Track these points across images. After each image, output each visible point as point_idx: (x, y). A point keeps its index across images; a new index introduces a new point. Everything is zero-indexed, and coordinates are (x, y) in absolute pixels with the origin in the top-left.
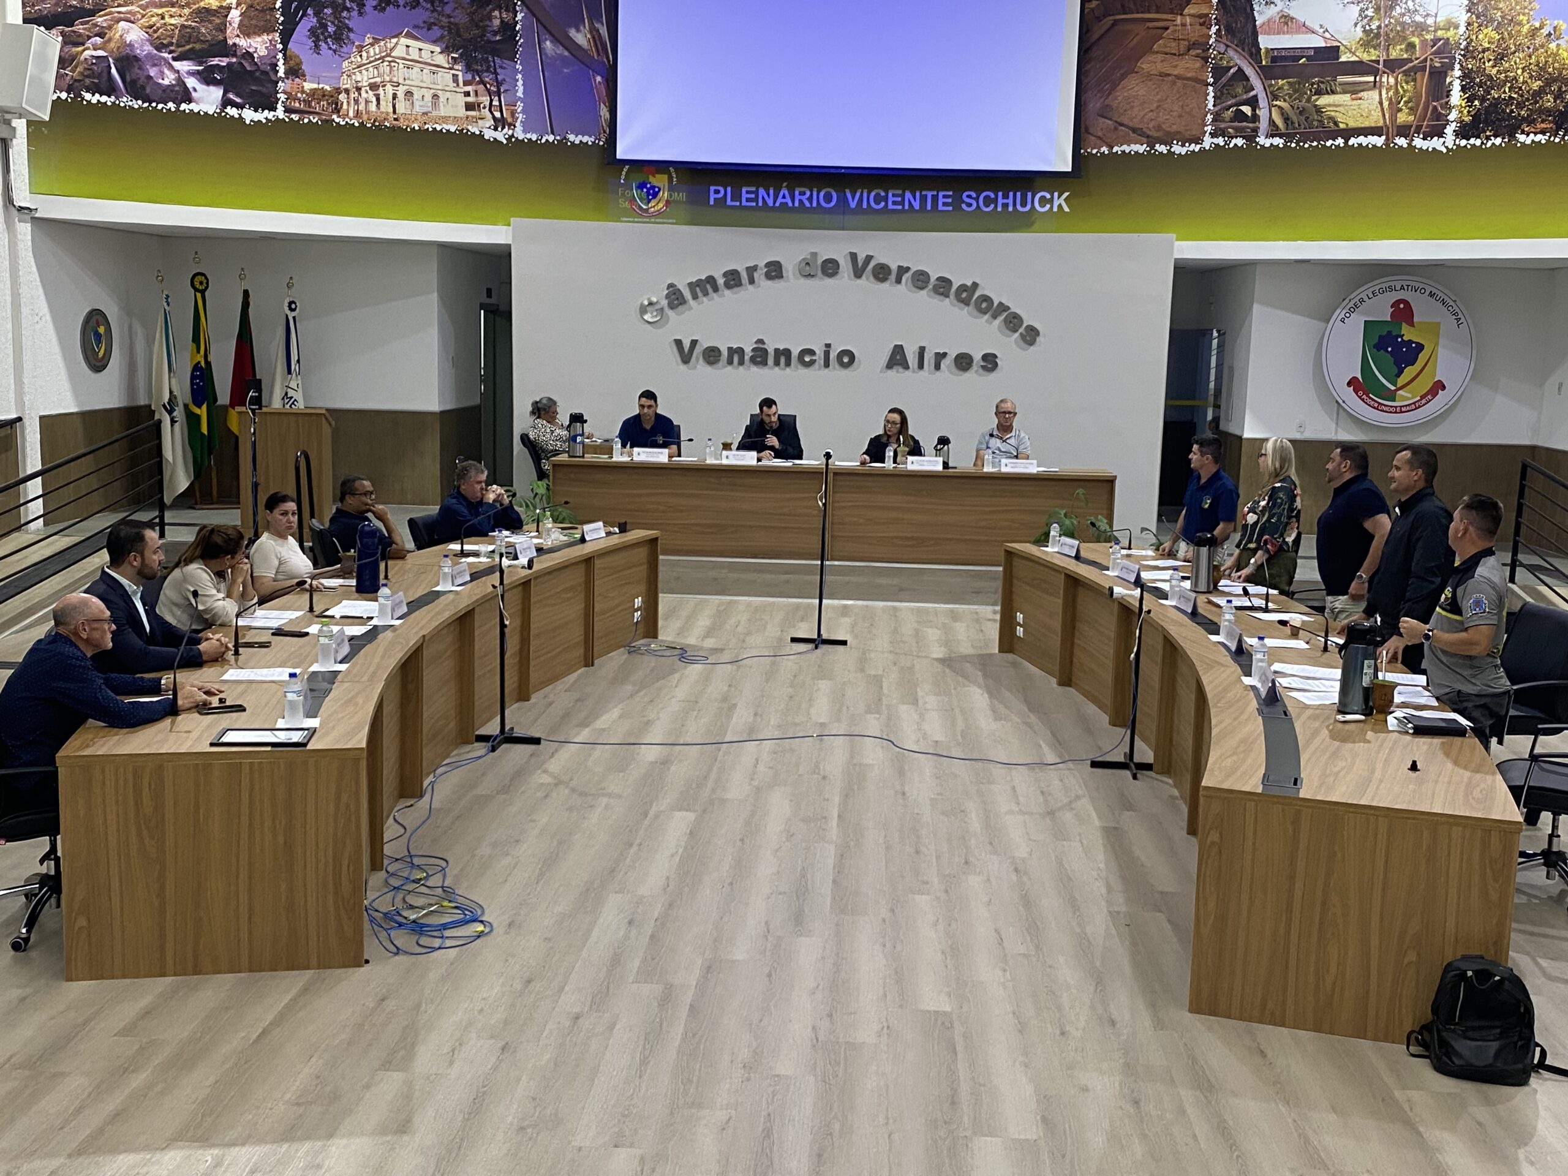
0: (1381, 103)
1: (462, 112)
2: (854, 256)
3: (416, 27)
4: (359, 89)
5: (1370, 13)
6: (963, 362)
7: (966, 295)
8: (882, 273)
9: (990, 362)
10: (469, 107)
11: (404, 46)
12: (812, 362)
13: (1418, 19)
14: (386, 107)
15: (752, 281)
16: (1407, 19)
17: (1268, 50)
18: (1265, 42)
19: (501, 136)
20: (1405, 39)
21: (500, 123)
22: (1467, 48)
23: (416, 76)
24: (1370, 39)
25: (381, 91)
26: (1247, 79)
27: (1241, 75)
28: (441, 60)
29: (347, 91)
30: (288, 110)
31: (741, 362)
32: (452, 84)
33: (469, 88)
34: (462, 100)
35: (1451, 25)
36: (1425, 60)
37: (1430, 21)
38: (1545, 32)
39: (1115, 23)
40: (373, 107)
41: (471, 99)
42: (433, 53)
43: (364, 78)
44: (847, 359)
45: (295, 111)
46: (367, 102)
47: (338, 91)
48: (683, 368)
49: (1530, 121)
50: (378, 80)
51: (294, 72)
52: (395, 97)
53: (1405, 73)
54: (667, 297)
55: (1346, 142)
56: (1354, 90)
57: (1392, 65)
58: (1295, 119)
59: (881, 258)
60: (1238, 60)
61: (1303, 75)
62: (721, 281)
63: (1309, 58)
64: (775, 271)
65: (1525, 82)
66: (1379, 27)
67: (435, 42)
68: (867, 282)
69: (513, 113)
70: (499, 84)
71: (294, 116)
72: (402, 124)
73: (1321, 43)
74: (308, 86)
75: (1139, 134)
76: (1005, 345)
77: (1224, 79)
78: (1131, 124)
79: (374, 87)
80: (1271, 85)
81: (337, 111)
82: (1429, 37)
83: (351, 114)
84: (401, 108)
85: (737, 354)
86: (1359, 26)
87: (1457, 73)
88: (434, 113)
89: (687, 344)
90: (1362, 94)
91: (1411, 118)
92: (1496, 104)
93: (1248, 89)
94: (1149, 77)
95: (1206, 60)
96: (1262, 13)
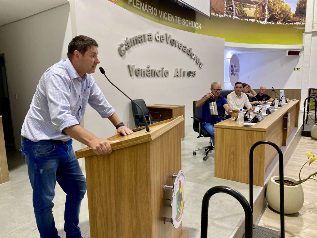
2: (166, 35)
6: (189, 74)
7: (189, 52)
8: (173, 43)
12: (159, 75)
22: (268, 1)
31: (144, 76)
36: (261, 3)
48: (130, 78)
49: (279, 20)
53: (258, 5)
54: (126, 45)
55: (248, 20)
56: (250, 7)
57: (256, 3)
58: (240, 12)
61: (241, 2)
62: (138, 40)
65: (278, 11)
78: (212, 7)
80: (235, 3)
87: (267, 7)
90: (251, 9)
91: (259, 16)
92: (273, 15)
93: (232, 3)
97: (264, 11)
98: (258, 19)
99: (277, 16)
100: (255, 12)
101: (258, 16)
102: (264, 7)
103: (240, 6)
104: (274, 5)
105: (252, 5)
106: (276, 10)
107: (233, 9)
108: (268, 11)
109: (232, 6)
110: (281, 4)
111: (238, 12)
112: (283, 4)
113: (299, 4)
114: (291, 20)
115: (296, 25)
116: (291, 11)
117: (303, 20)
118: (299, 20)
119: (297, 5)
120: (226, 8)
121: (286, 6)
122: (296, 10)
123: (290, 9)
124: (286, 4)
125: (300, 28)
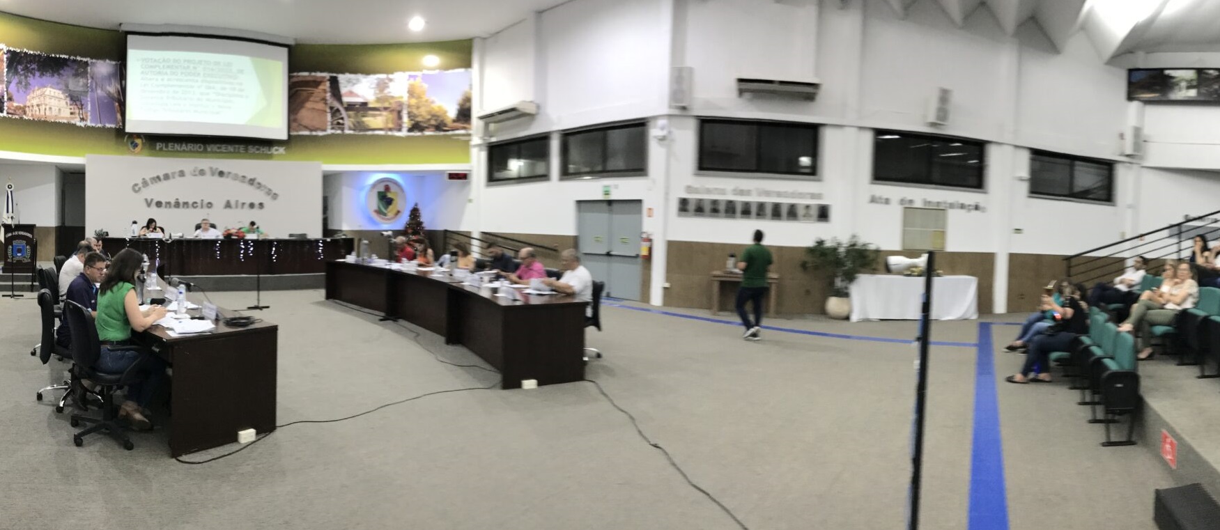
0: (382, 120)
1: (69, 115)
2: (211, 168)
3: (53, 84)
4: (33, 106)
5: (377, 92)
6: (252, 206)
7: (252, 182)
8: (221, 174)
9: (261, 205)
10: (72, 113)
11: (49, 91)
12: (197, 207)
13: (391, 95)
14: (42, 112)
15: (174, 178)
16: (388, 94)
17: (347, 102)
18: (346, 99)
19: (82, 124)
20: (388, 101)
21: (82, 119)
22: (407, 104)
23: (53, 102)
24: (378, 100)
25: (41, 107)
26: (340, 112)
27: (338, 110)
28: (62, 96)
29: (29, 107)
30: (8, 113)
31: (170, 207)
32: (65, 105)
33: (72, 107)
34: (69, 111)
35: (402, 97)
36: (395, 108)
37: (396, 96)
39: (297, 91)
40: (38, 113)
41: (72, 111)
42: (58, 93)
43: (35, 102)
44: (210, 205)
45: (10, 114)
46: (36, 111)
47: (25, 106)
48: (148, 209)
49: (427, 128)
50: (40, 103)
51: (10, 99)
52: (45, 109)
53: (389, 111)
54: (142, 183)
55: (373, 133)
56: (374, 116)
57: (386, 109)
58: (357, 125)
59: (221, 169)
60: (337, 105)
61: (357, 110)
62: (162, 177)
63: (359, 105)
64: (182, 174)
65: (425, 116)
66: (380, 97)
67: (60, 89)
68: (217, 178)
69: (87, 116)
70: (82, 105)
71: (10, 116)
72: (48, 120)
73: (362, 101)
74: (15, 104)
75: (306, 128)
76: (266, 200)
77: (333, 111)
78: (304, 124)
79: (38, 105)
80: (348, 113)
81: (25, 113)
82: (396, 101)
83: (30, 115)
84: (48, 113)
85: (168, 203)
86: (374, 96)
87: (405, 112)
88: (59, 116)
89: (149, 200)
90: (376, 117)
91: (393, 125)
92: (417, 123)
93: (341, 114)
94: (309, 109)
95: (326, 104)
96: (343, 90)
97: (400, 117)
98: (390, 129)
99: (425, 123)
100: (384, 121)
101: (390, 125)
102: (399, 112)
103: (356, 115)
104: (418, 108)
105: (379, 113)
106: (423, 115)
107: (343, 121)
108: (408, 117)
109: (343, 119)
110: (429, 105)
111: (354, 125)
112: (432, 106)
113: (461, 106)
114: (449, 127)
115: (458, 135)
116: (449, 115)
117: (468, 126)
118: (462, 127)
119: (458, 105)
120: (332, 124)
121: (439, 108)
122: (456, 113)
123: (446, 112)
124: (439, 105)
125: (465, 138)
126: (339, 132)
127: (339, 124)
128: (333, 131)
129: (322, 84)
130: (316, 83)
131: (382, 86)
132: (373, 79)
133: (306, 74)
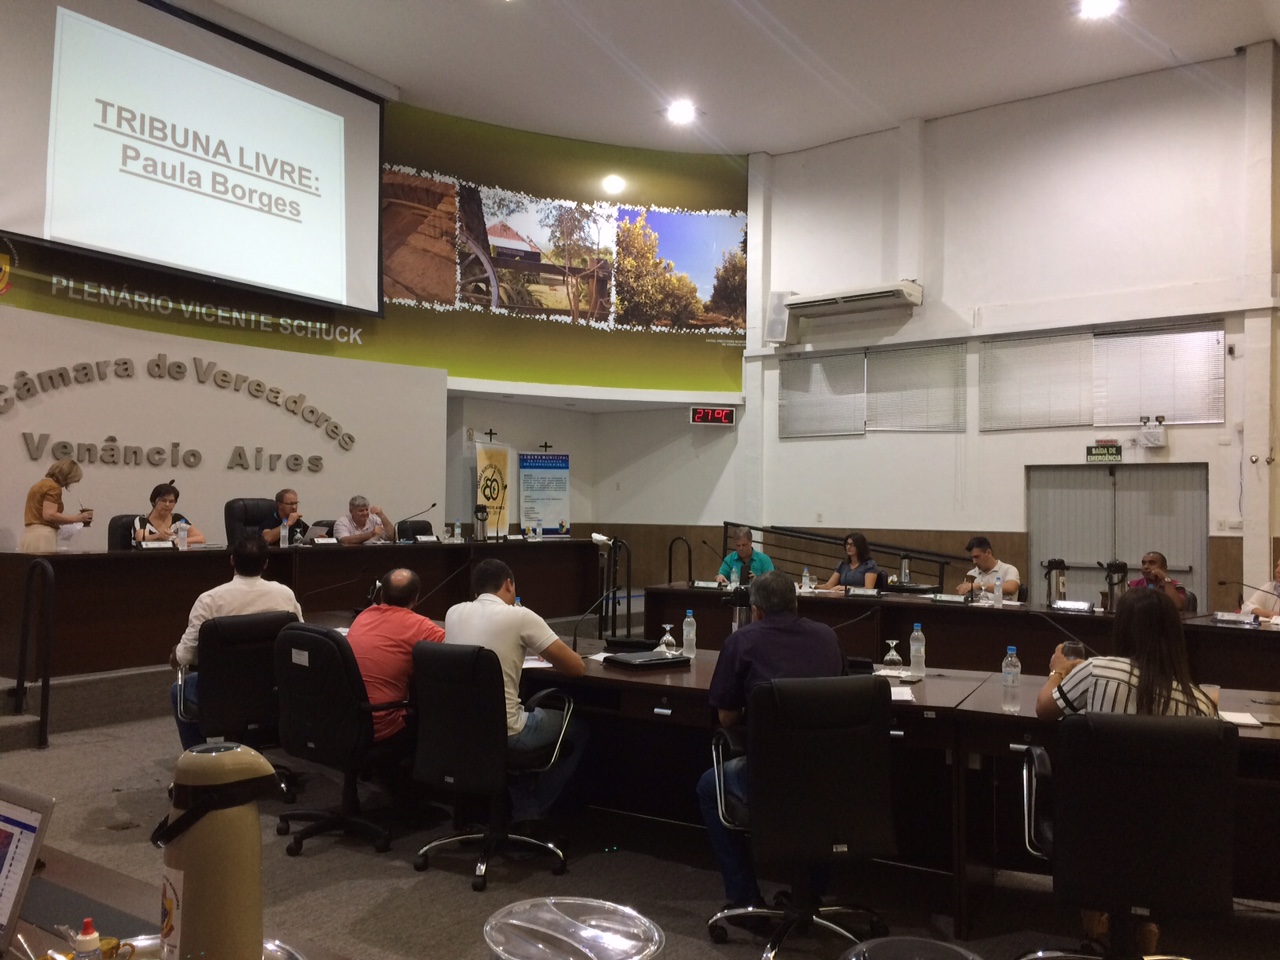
0: (568, 294)
2: (199, 363)
5: (558, 234)
6: (294, 463)
7: (294, 406)
8: (223, 381)
9: (316, 464)
12: (162, 462)
13: (588, 244)
15: (103, 378)
16: (580, 243)
17: (496, 247)
18: (493, 241)
20: (580, 256)
22: (618, 268)
24: (559, 251)
26: (482, 265)
27: (477, 259)
35: (607, 252)
36: (593, 271)
37: (595, 247)
38: (662, 265)
39: (395, 205)
44: (193, 459)
49: (659, 319)
53: (583, 278)
54: (17, 386)
55: (548, 318)
56: (552, 284)
57: (574, 271)
58: (514, 297)
59: (222, 366)
60: (475, 250)
61: (518, 268)
62: (71, 375)
63: (521, 257)
64: (124, 369)
65: (653, 294)
66: (564, 245)
68: (209, 389)
73: (527, 248)
75: (410, 291)
76: (326, 449)
77: (467, 262)
78: (406, 283)
80: (497, 272)
82: (595, 257)
86: (552, 242)
87: (613, 283)
89: (36, 439)
90: (556, 287)
91: (587, 307)
92: (638, 304)
93: (486, 272)
94: (415, 250)
95: (454, 245)
96: (490, 222)
97: (603, 292)
98: (583, 315)
99: (652, 308)
100: (571, 296)
101: (583, 306)
102: (602, 283)
103: (515, 279)
104: (638, 277)
105: (562, 278)
106: (648, 291)
107: (487, 287)
108: (618, 293)
109: (487, 281)
110: (662, 274)
111: (509, 297)
112: (668, 275)
113: (723, 278)
114: (698, 320)
115: (717, 336)
116: (698, 295)
117: (740, 320)
118: (725, 320)
119: (717, 277)
120: (464, 288)
121: (679, 280)
122: (712, 291)
123: (694, 290)
124: (679, 275)
125: (732, 343)
126: (479, 308)
127: (478, 290)
128: (466, 305)
129: (445, 199)
130: (434, 196)
131: (567, 225)
132: (550, 206)
133: (412, 171)
